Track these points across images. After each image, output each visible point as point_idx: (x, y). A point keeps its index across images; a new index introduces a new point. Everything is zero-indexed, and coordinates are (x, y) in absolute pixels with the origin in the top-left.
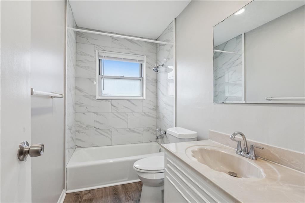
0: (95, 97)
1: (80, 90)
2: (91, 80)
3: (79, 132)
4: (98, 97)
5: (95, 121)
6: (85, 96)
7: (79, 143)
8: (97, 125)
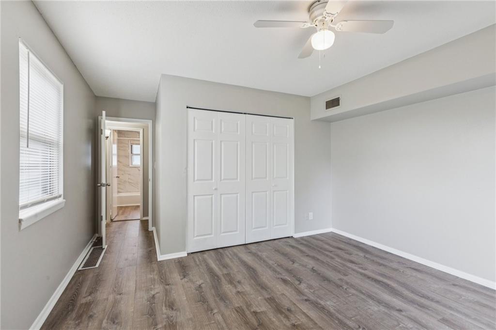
0: (129, 165)
1: (120, 162)
2: (127, 157)
3: (120, 184)
4: (130, 166)
5: (129, 179)
6: (124, 165)
7: (120, 190)
8: (130, 181)
